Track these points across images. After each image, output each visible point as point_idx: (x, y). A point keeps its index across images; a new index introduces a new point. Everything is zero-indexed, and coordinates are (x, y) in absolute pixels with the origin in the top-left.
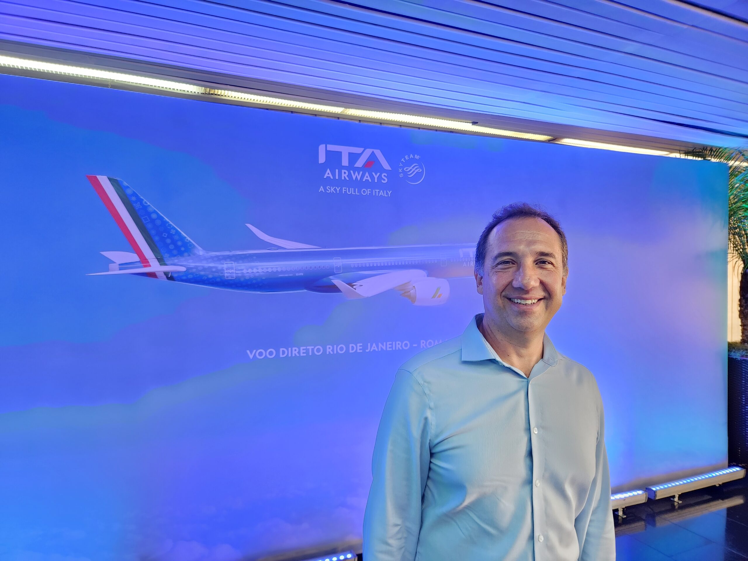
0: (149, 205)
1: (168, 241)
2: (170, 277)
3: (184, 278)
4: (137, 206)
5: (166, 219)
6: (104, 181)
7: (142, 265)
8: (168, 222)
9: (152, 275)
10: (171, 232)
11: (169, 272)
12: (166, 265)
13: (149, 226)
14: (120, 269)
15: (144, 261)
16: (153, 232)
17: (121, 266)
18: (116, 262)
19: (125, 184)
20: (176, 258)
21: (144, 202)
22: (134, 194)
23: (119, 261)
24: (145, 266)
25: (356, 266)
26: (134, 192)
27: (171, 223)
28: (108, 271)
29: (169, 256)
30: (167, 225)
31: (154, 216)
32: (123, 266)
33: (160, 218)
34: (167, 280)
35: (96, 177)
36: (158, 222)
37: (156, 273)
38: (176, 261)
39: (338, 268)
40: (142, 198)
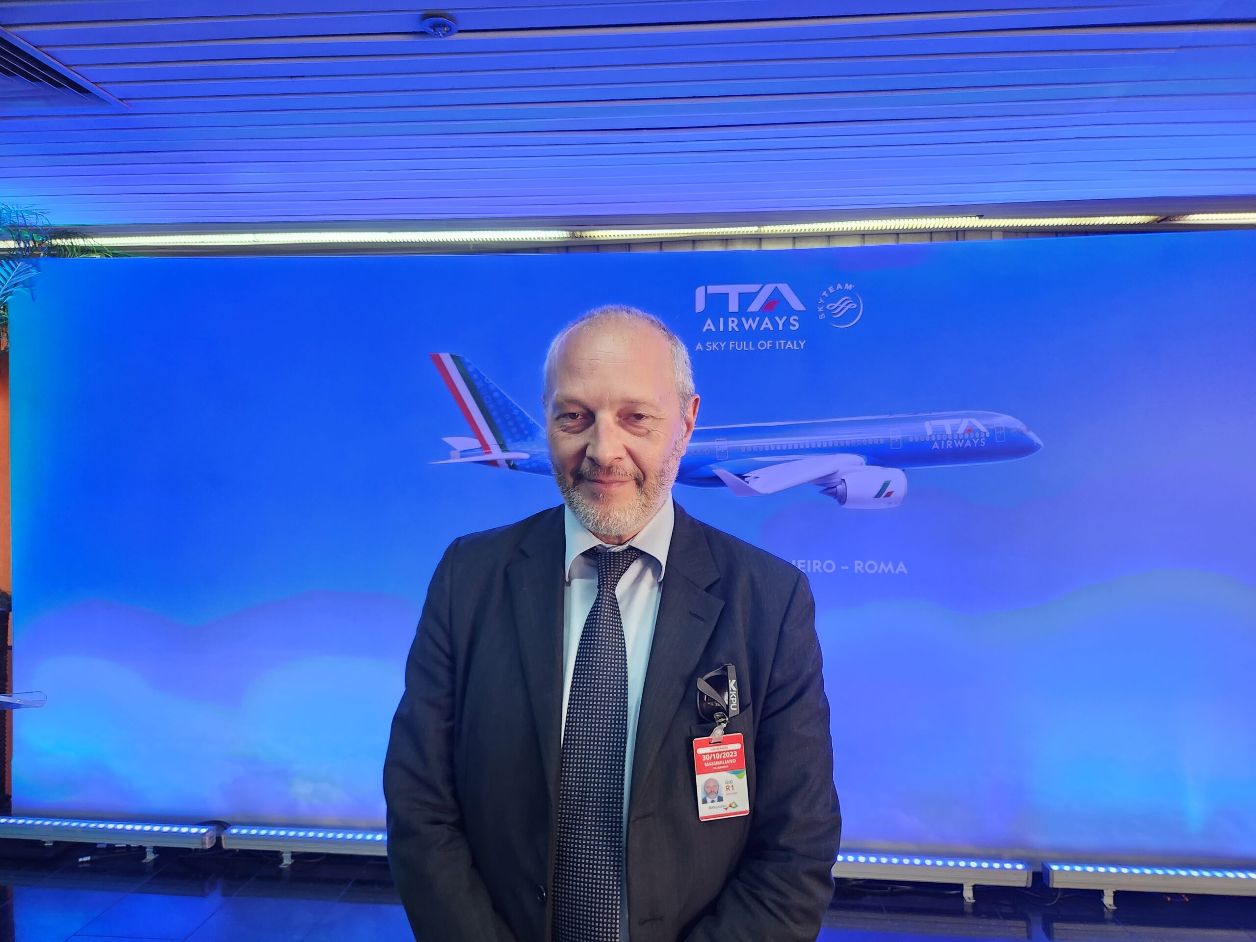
0: (491, 383)
1: (511, 423)
2: (512, 465)
3: (528, 467)
4: (479, 384)
5: (509, 398)
6: (446, 358)
7: (484, 451)
8: (511, 401)
9: (493, 463)
10: (514, 413)
11: (512, 460)
12: (507, 451)
13: (491, 406)
14: (461, 457)
15: (485, 447)
16: (495, 414)
17: (462, 453)
18: (457, 449)
19: (467, 360)
20: (519, 443)
21: (486, 380)
22: (476, 371)
23: (460, 448)
24: (486, 453)
25: (750, 450)
26: (476, 368)
27: (514, 402)
28: (449, 458)
29: (511, 440)
30: (510, 404)
31: (496, 395)
32: (464, 453)
33: (502, 396)
34: (509, 469)
35: (438, 355)
36: (501, 402)
37: (498, 461)
38: (519, 446)
39: (722, 453)
40: (484, 375)
